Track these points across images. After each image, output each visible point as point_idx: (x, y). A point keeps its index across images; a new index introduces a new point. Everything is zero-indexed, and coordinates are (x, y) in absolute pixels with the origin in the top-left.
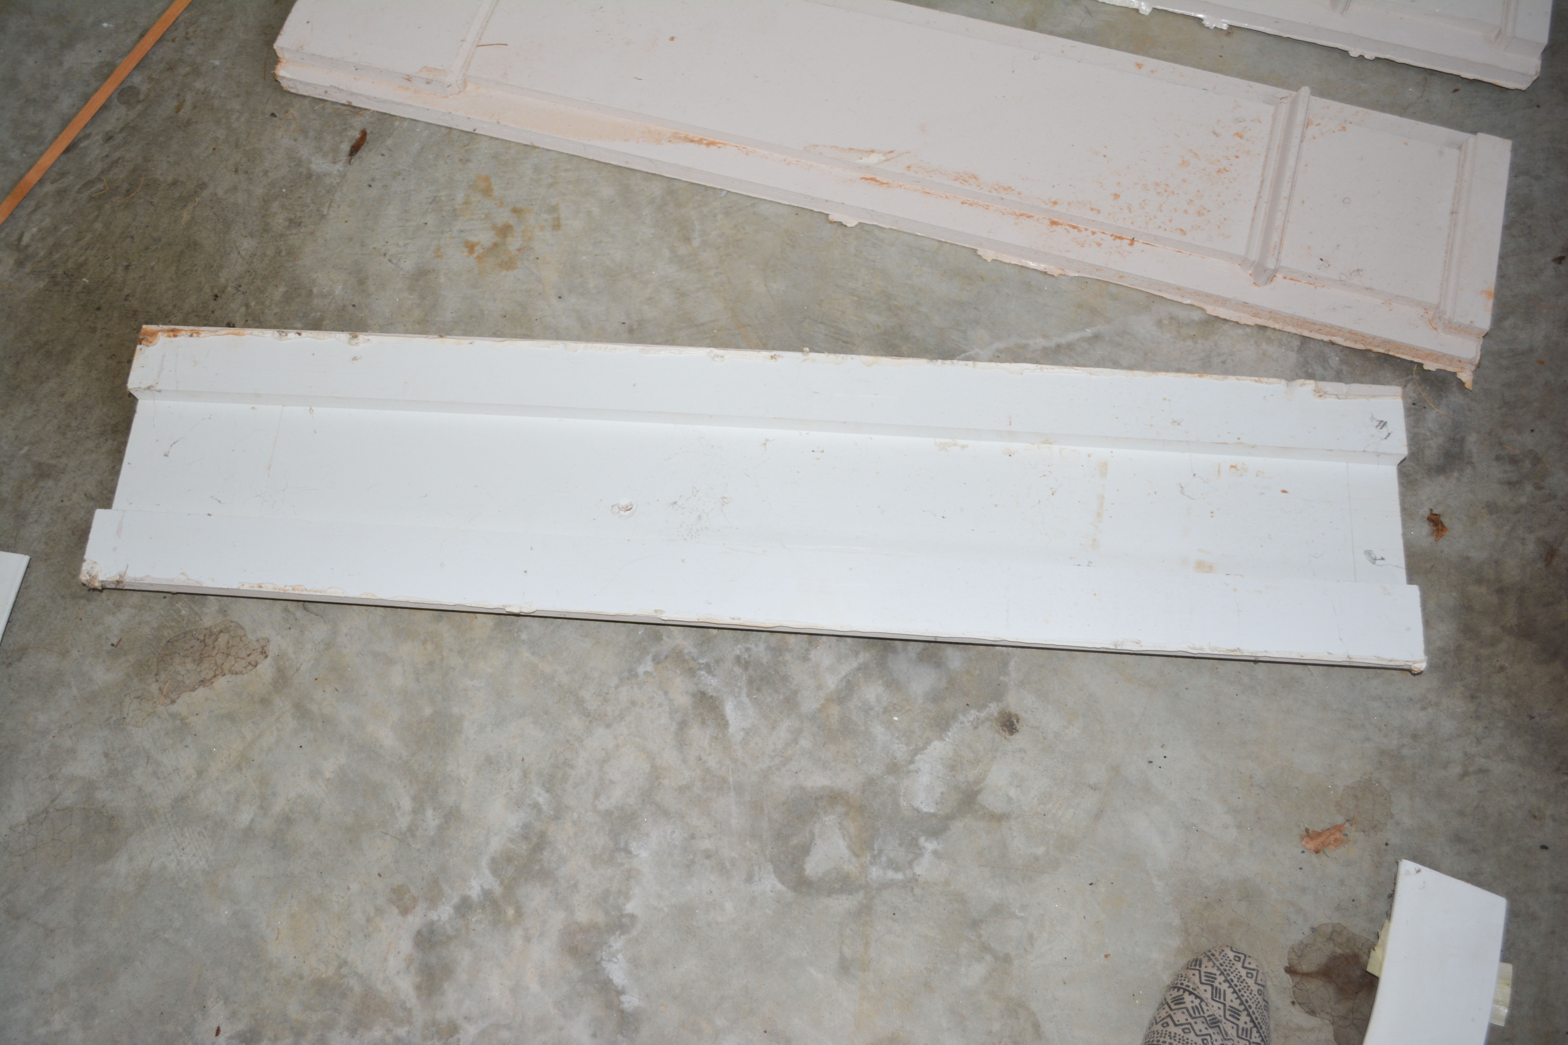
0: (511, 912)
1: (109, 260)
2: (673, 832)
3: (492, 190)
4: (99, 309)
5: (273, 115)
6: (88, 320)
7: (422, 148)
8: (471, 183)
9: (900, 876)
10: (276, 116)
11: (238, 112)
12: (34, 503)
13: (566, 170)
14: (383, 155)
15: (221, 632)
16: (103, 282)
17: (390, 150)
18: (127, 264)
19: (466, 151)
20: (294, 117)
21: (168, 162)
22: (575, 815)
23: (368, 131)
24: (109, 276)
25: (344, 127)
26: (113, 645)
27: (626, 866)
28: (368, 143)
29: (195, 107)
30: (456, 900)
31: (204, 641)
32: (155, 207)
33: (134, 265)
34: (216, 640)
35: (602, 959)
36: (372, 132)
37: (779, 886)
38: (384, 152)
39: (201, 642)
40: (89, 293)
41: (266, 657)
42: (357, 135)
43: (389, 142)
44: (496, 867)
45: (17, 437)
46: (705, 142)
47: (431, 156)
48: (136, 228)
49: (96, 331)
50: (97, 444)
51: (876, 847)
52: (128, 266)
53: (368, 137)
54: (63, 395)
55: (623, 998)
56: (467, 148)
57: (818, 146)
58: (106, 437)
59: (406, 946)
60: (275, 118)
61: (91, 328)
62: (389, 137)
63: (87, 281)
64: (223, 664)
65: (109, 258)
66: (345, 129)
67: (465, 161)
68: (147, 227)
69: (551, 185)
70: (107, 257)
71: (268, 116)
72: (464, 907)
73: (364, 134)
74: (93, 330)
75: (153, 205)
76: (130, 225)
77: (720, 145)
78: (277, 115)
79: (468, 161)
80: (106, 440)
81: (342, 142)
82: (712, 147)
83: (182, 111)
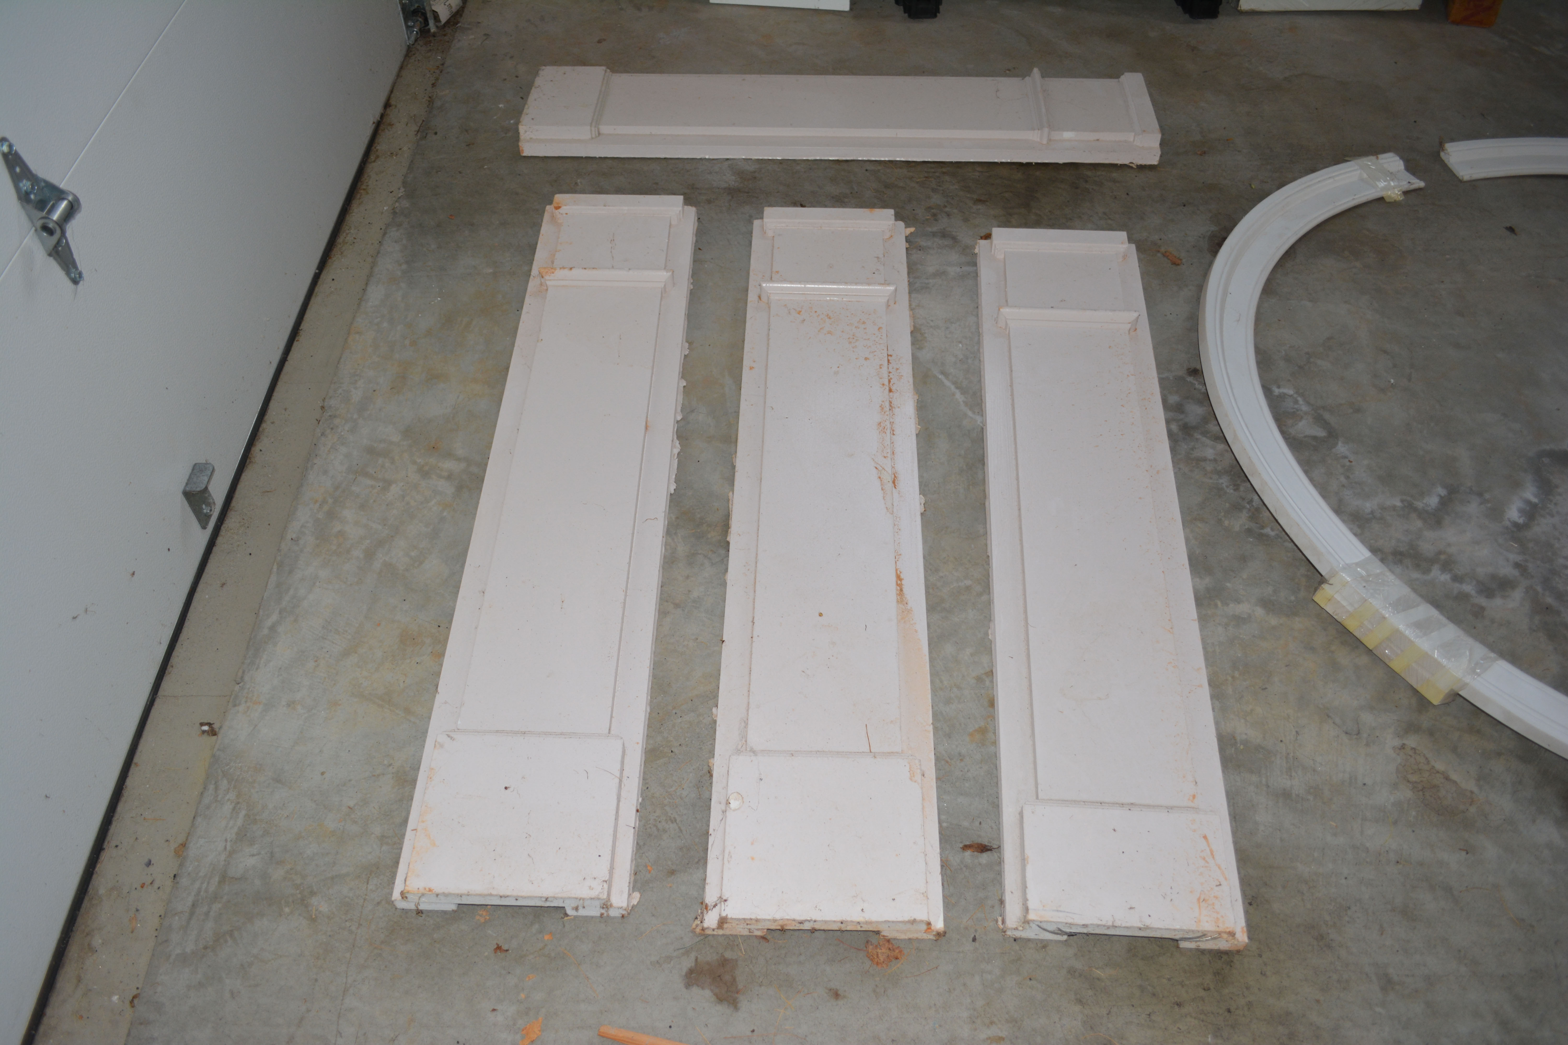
0: (1443, 557)
1: (1181, 1027)
2: (1347, 495)
3: (980, 728)
4: (1229, 1011)
5: (974, 940)
6: (1244, 1016)
7: (962, 794)
8: (980, 745)
9: (1299, 399)
10: (975, 936)
11: (982, 976)
12: (1413, 976)
13: (941, 682)
14: (980, 823)
15: (1408, 781)
16: (1203, 1021)
17: (973, 819)
18: (1176, 1007)
19: (951, 759)
20: (969, 919)
21: (1060, 1019)
22: (1372, 542)
23: (961, 845)
24: (1195, 1018)
25: (964, 869)
26: (1467, 853)
27: (1380, 511)
28: (973, 842)
29: (992, 1023)
30: (1457, 585)
31: (1422, 790)
32: (1111, 1008)
33: (1174, 999)
34: (1416, 782)
35: (1432, 509)
36: (961, 842)
37: (1340, 444)
38: (977, 824)
39: (1424, 792)
40: (1219, 1029)
41: (1404, 744)
42: (968, 853)
43: (966, 824)
44: (1427, 571)
45: (1374, 1024)
46: (899, 582)
47: (967, 785)
48: (1139, 1016)
49: (1249, 1002)
50: (1339, 947)
51: (1293, 410)
52: (1177, 1005)
53: (968, 843)
54: (1318, 1001)
55: (1443, 495)
56: (949, 760)
57: (887, 507)
58: (1330, 942)
59: (1498, 601)
60: (977, 936)
61: (1249, 1008)
62: (961, 826)
63: (1209, 1036)
64: (1427, 771)
65: (1178, 1028)
66: (966, 866)
67: (961, 757)
68: (1133, 1006)
69: (959, 688)
70: (1179, 1030)
71: (977, 944)
72: (1457, 579)
73: (966, 847)
74: (1250, 1005)
75: (1110, 1012)
76: (1138, 1024)
77: (899, 572)
78: (973, 936)
79: (960, 754)
80: (1332, 940)
81: (980, 864)
82: (902, 576)
83: (1001, 1034)
